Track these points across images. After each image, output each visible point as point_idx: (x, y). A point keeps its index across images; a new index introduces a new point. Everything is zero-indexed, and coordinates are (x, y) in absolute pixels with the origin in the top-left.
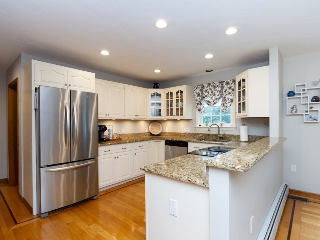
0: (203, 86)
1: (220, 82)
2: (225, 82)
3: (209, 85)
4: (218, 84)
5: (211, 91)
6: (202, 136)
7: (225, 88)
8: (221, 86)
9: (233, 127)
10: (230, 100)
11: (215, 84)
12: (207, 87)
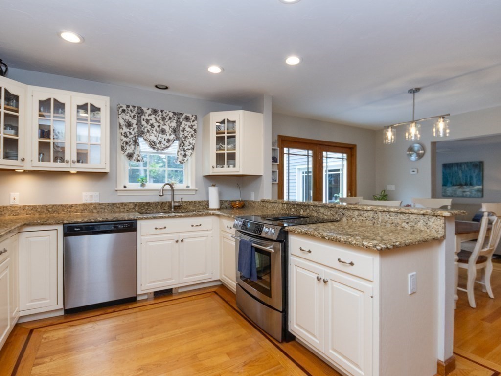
0: (139, 111)
1: (174, 113)
2: (184, 115)
3: (155, 111)
4: (171, 114)
5: (158, 124)
6: (133, 206)
7: (183, 125)
8: (177, 121)
9: (190, 188)
10: (191, 146)
11: (165, 113)
12: (150, 115)
